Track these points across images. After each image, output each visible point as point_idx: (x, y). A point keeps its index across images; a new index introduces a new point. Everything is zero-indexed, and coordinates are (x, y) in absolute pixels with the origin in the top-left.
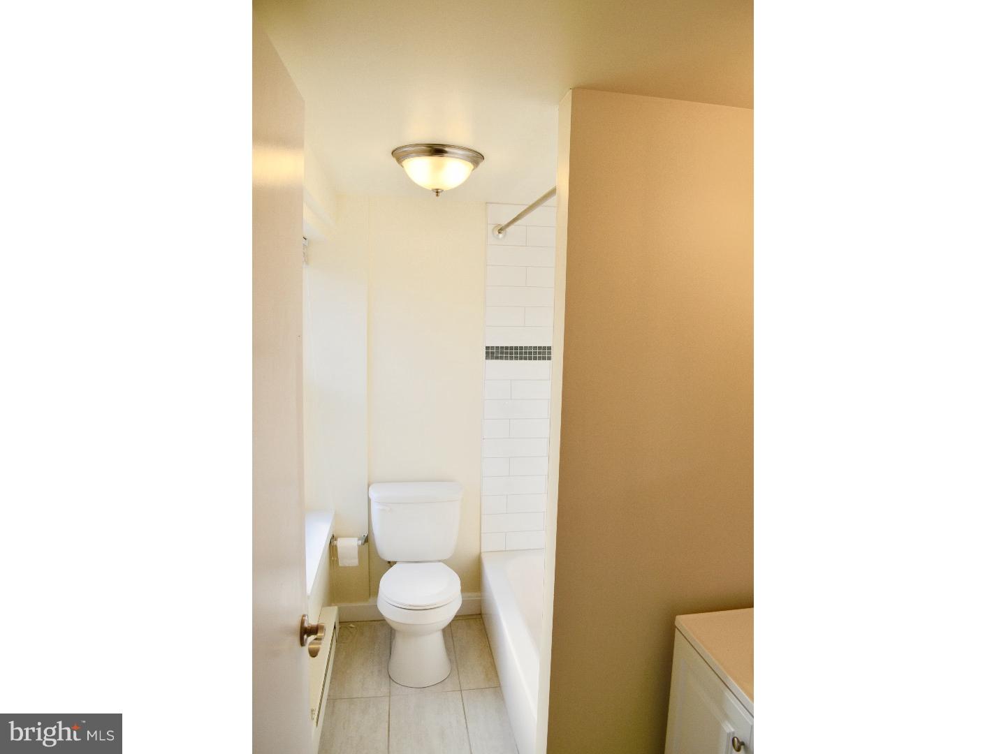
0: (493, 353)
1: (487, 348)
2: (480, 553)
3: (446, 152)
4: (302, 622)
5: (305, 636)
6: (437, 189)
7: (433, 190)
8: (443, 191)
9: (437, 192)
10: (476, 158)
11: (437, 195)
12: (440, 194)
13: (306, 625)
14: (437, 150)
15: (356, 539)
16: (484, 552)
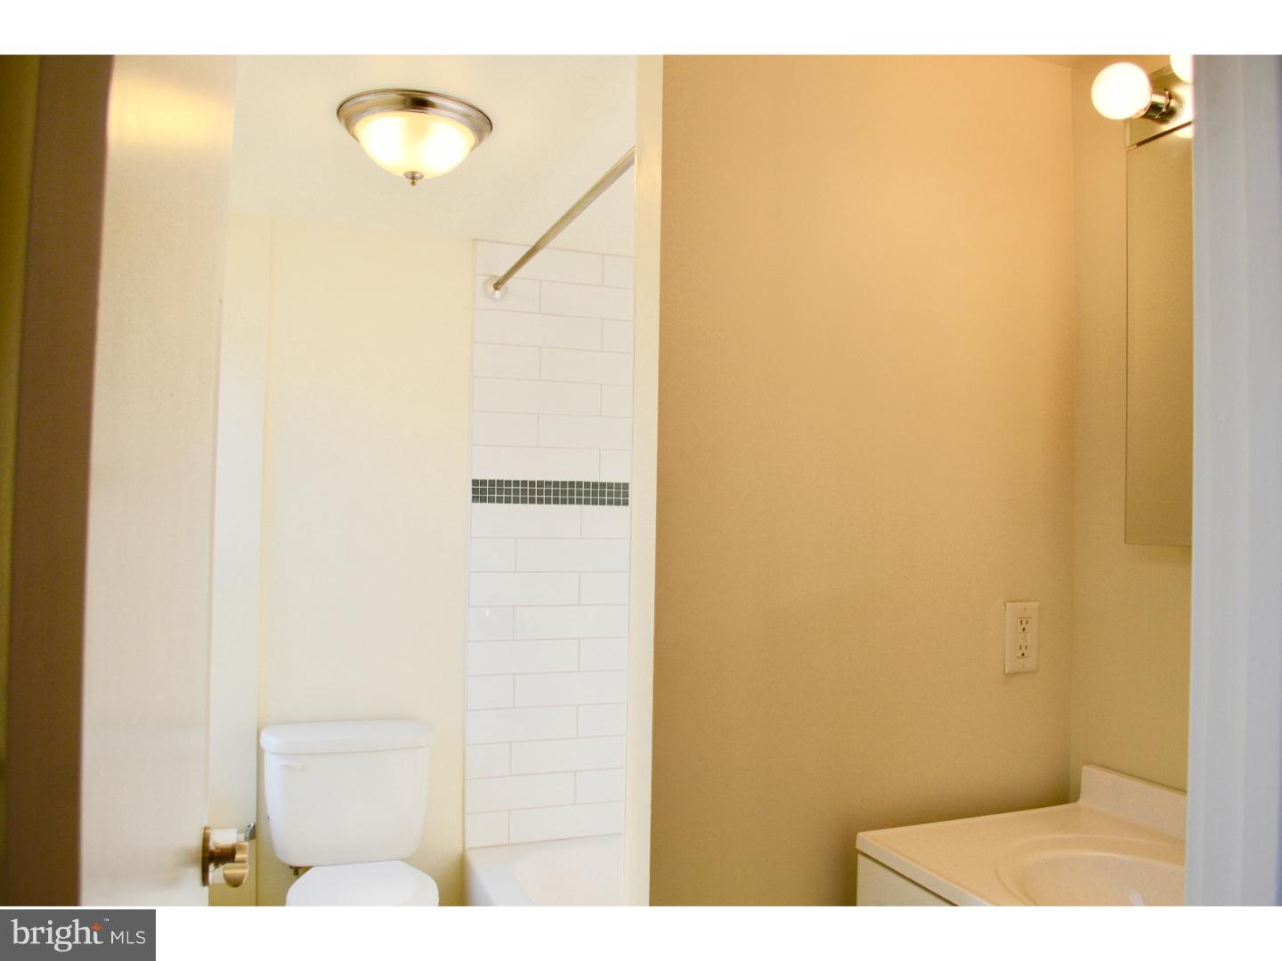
0: (484, 491)
1: (475, 482)
2: (464, 851)
3: (431, 105)
4: (206, 840)
5: (211, 867)
6: (413, 173)
7: (406, 175)
8: (422, 177)
9: (413, 178)
10: (482, 123)
11: (413, 183)
12: (417, 182)
13: (212, 847)
14: (418, 102)
15: (235, 831)
16: (471, 849)
